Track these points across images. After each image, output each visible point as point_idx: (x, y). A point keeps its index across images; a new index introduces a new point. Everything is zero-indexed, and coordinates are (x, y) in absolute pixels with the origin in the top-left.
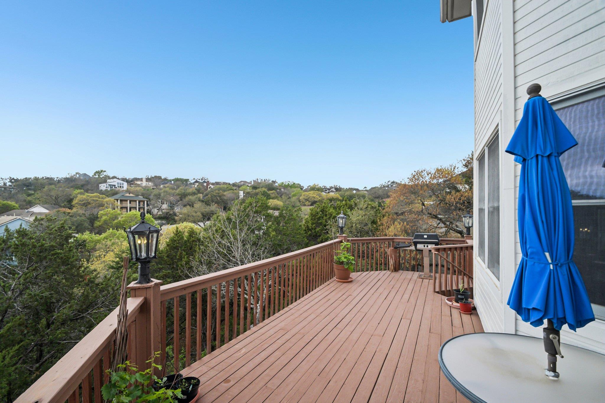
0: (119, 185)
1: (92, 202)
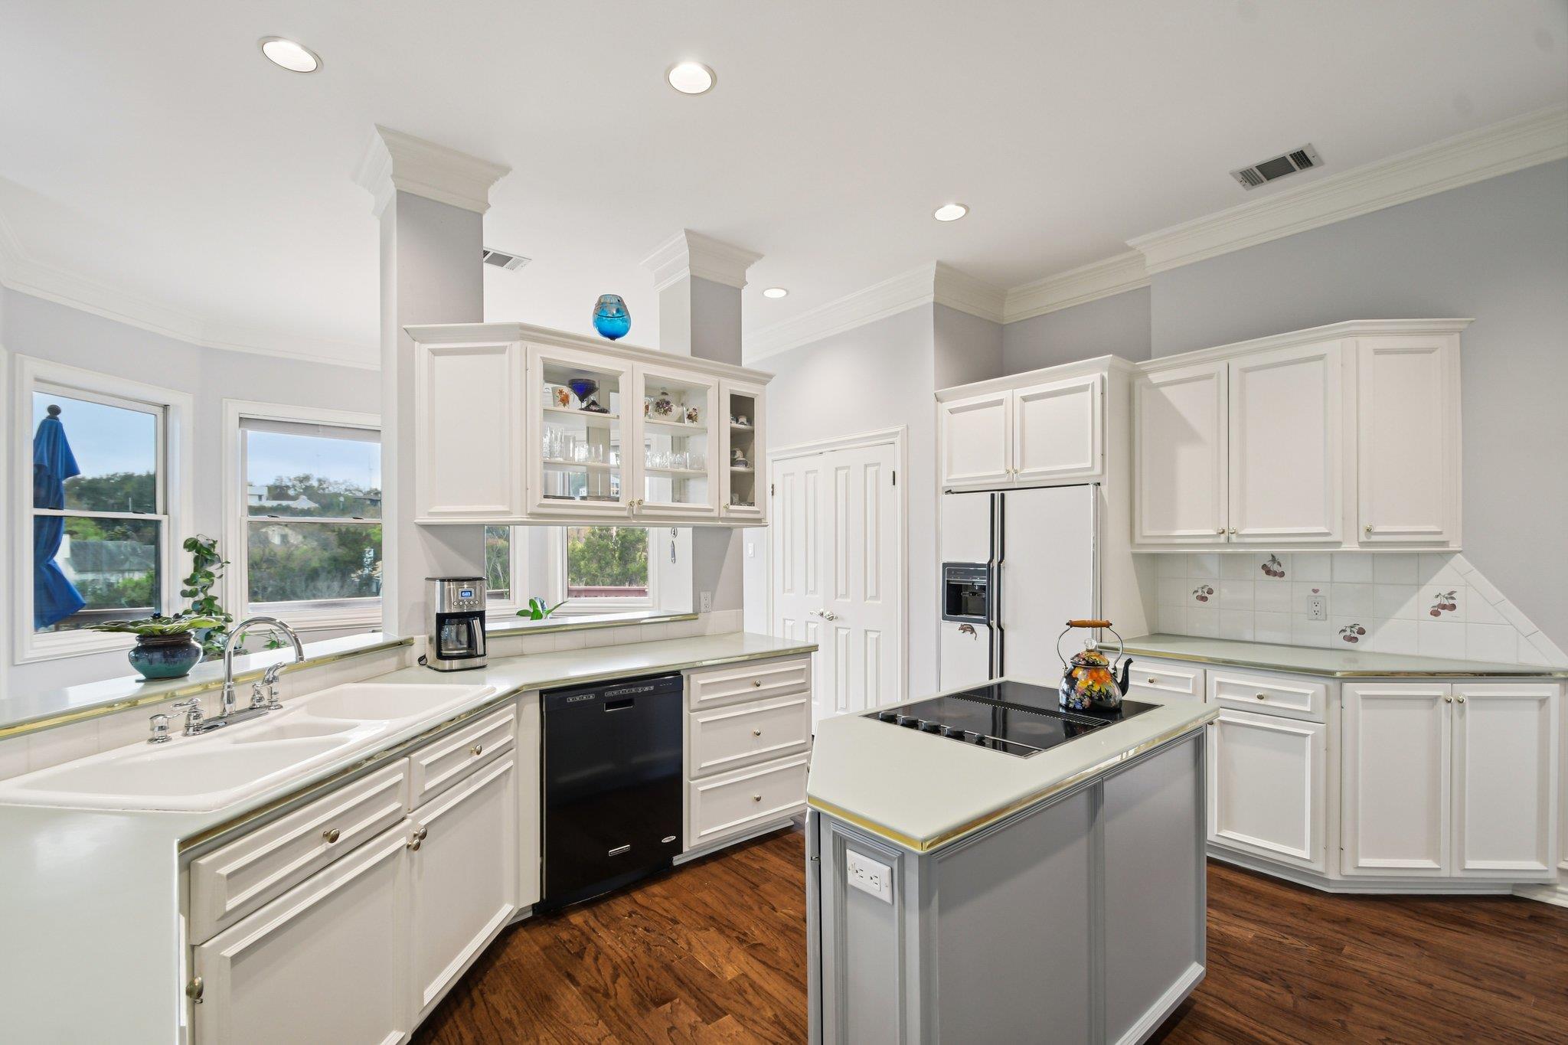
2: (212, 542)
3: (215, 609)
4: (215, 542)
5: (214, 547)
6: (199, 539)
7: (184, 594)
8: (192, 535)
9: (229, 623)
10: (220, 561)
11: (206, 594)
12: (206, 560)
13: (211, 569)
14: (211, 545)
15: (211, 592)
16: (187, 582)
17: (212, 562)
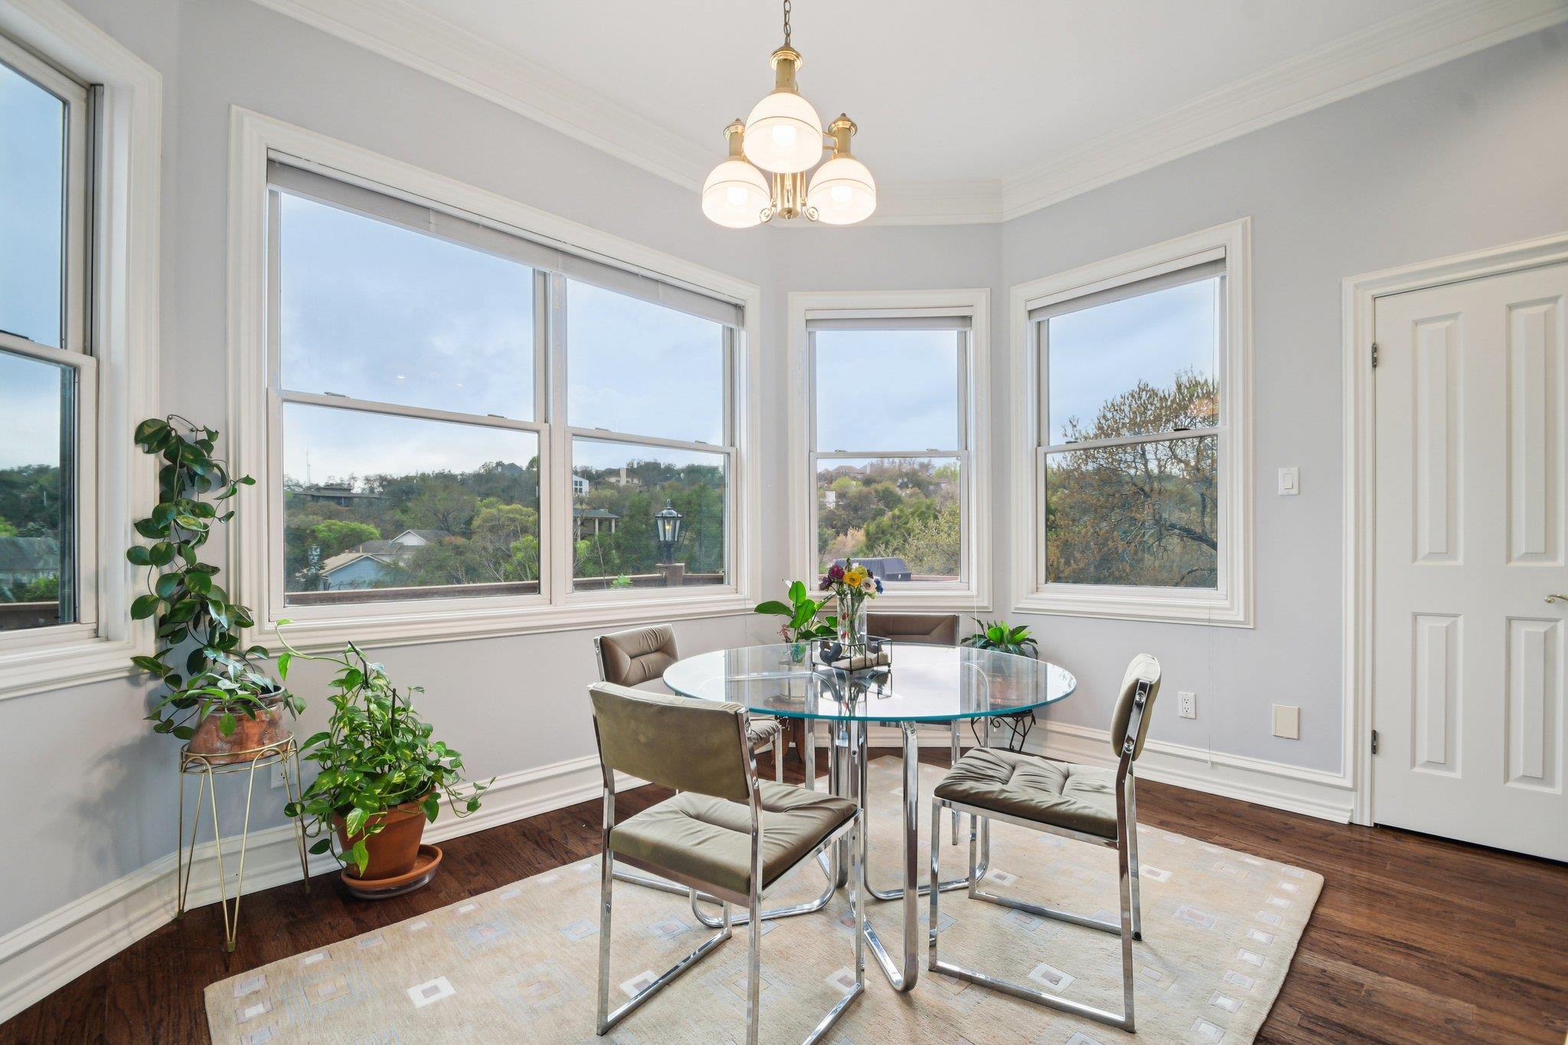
0: (578, 487)
1: (507, 523)
2: (204, 436)
3: (212, 596)
4: (212, 435)
5: (210, 449)
6: (173, 424)
7: (136, 556)
8: (154, 413)
9: (244, 630)
10: (223, 480)
11: (191, 559)
12: (192, 476)
13: (207, 498)
14: (203, 443)
15: (204, 555)
16: (144, 527)
17: (206, 484)
